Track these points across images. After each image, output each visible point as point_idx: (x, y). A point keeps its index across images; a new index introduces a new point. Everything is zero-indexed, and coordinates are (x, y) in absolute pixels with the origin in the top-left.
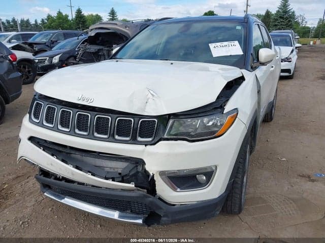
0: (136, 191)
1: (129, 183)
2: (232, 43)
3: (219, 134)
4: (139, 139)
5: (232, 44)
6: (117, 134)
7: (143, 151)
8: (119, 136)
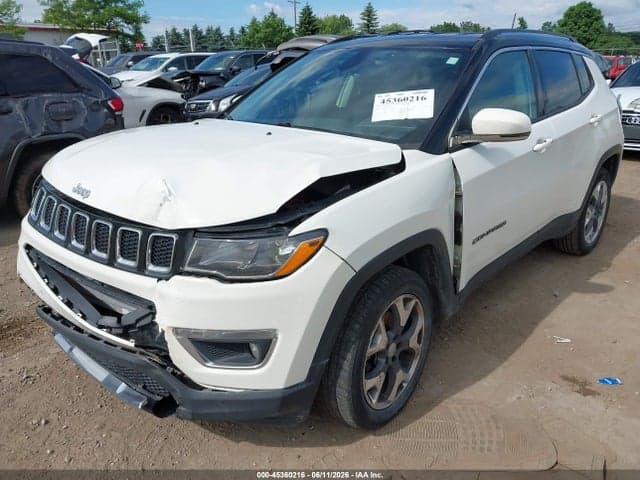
0: (137, 355)
1: (128, 339)
2: (421, 93)
3: (281, 274)
4: (151, 267)
5: (420, 96)
6: (123, 255)
7: (153, 289)
8: (124, 258)
